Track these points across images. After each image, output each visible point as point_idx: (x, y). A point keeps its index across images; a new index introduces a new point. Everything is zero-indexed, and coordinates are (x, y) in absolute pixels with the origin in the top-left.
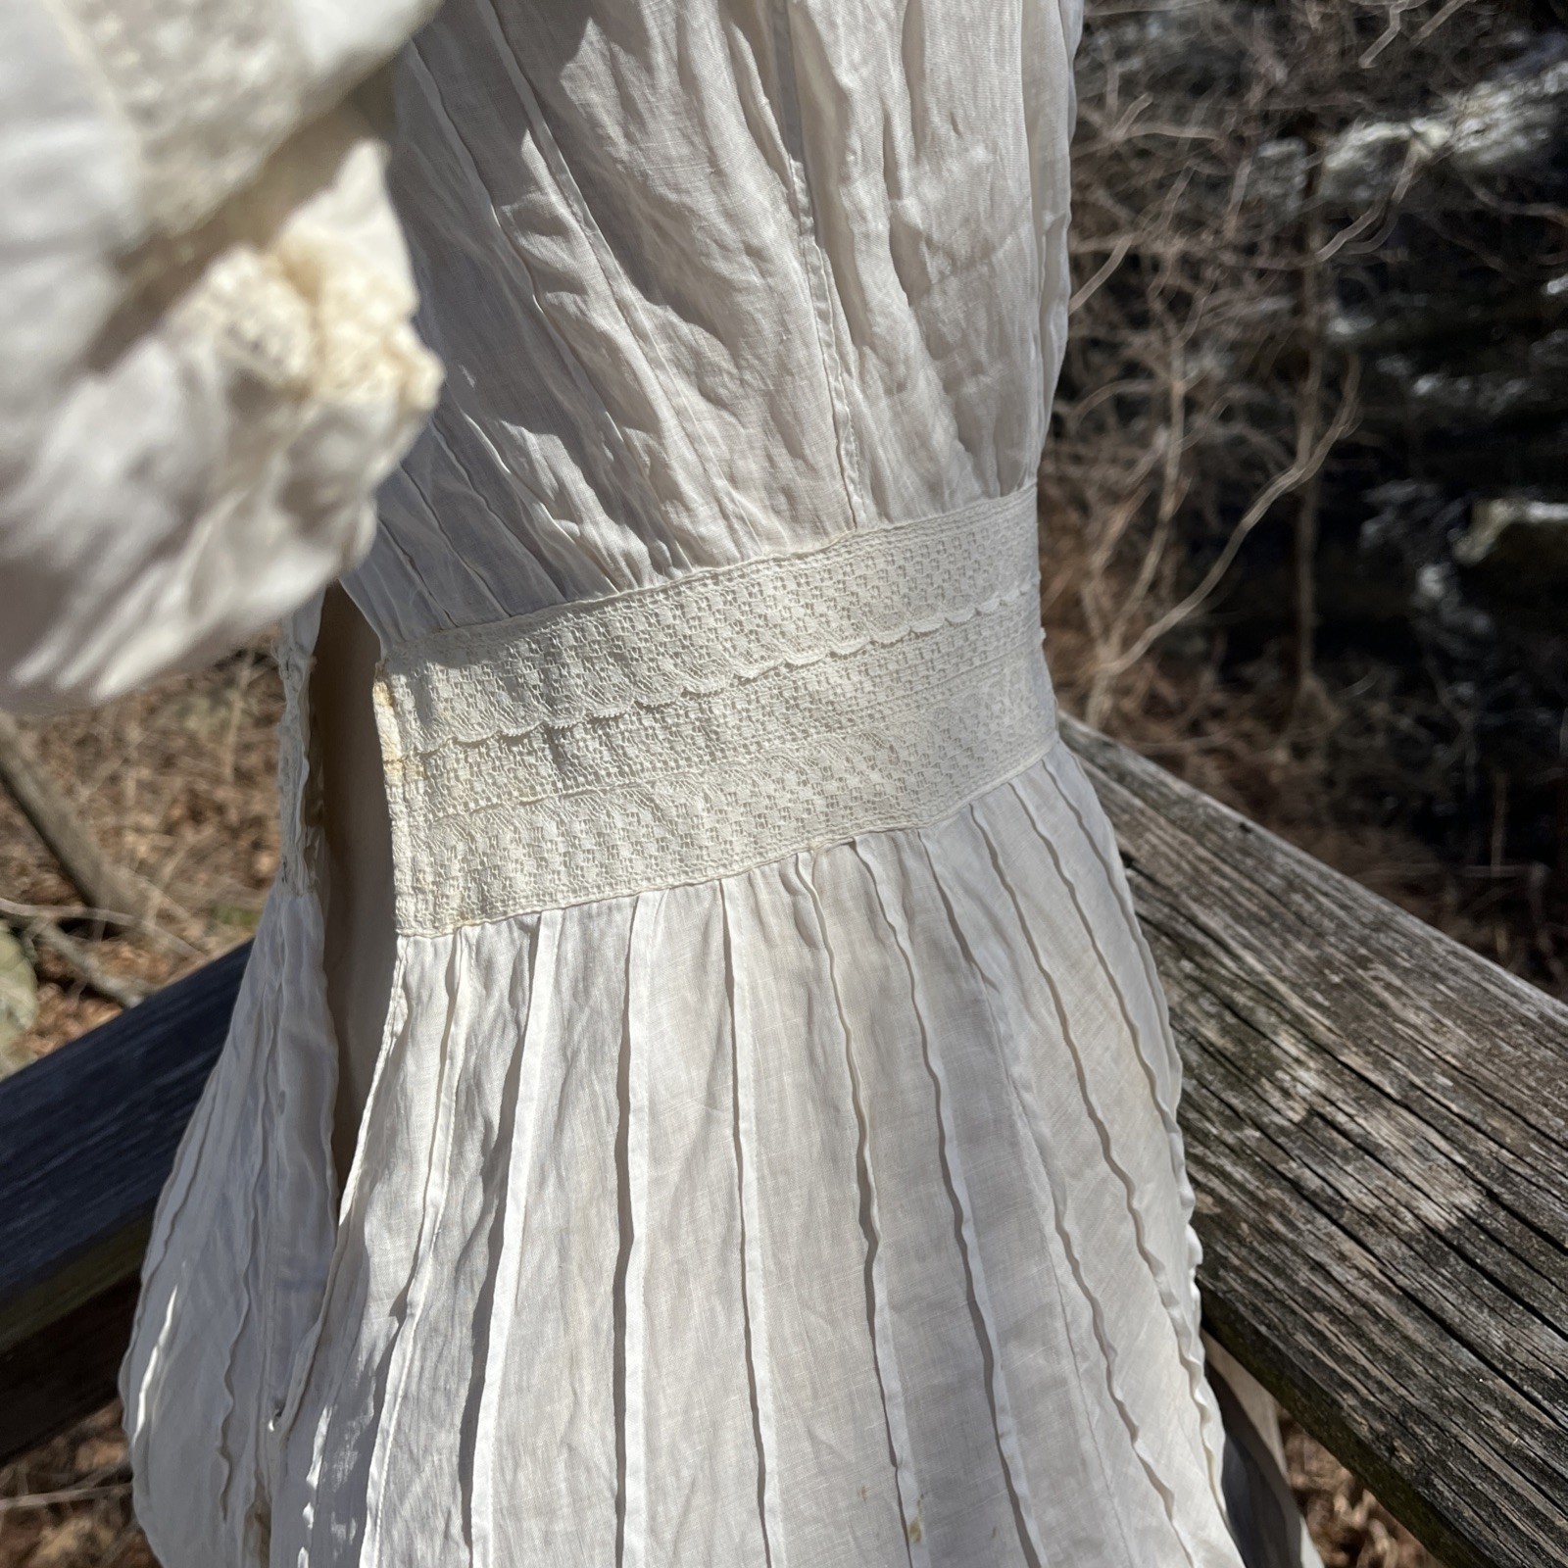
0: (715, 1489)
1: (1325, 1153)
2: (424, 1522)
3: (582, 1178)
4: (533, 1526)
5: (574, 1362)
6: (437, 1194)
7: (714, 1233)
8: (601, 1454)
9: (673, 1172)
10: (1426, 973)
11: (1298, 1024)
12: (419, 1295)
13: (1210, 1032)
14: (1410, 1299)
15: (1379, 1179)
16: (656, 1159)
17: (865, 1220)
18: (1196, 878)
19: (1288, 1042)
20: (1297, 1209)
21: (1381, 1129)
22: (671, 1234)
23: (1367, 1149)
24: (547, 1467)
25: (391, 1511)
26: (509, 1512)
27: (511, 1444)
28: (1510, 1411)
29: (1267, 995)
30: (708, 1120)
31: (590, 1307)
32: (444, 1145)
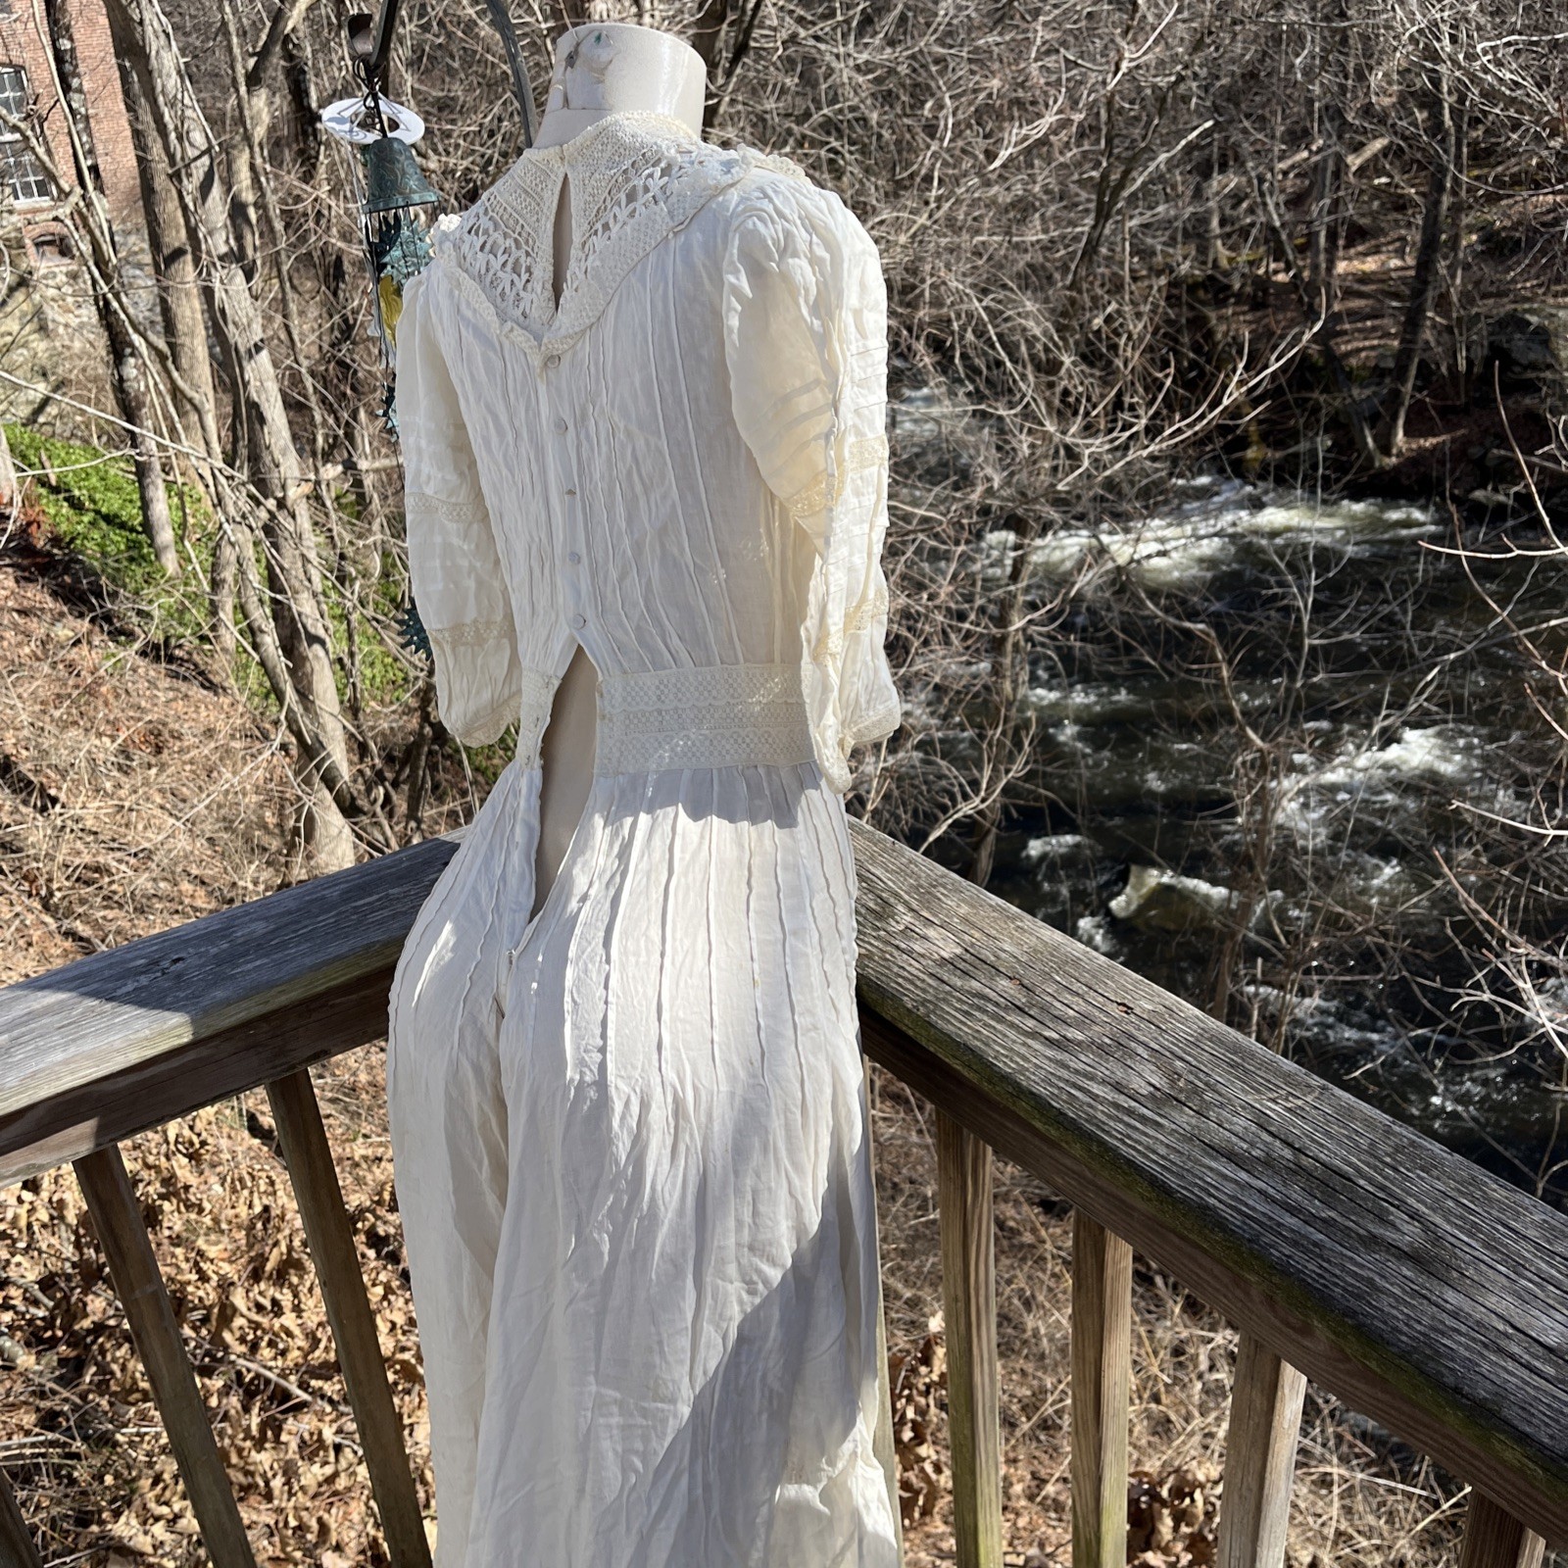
0: (694, 954)
1: (910, 938)
2: (592, 960)
3: (657, 855)
4: (632, 959)
5: (649, 910)
6: (601, 861)
7: (699, 877)
8: (658, 940)
9: (688, 857)
10: (958, 891)
11: (906, 904)
12: (592, 892)
13: (871, 905)
14: (932, 975)
15: (928, 945)
16: (683, 851)
17: (749, 883)
18: (872, 857)
19: (901, 908)
20: (896, 953)
21: (931, 933)
22: (686, 874)
23: (925, 938)
24: (638, 941)
25: (579, 958)
26: (625, 952)
27: (625, 933)
28: (959, 1000)
29: (896, 895)
30: (700, 844)
31: (657, 894)
32: (605, 846)
